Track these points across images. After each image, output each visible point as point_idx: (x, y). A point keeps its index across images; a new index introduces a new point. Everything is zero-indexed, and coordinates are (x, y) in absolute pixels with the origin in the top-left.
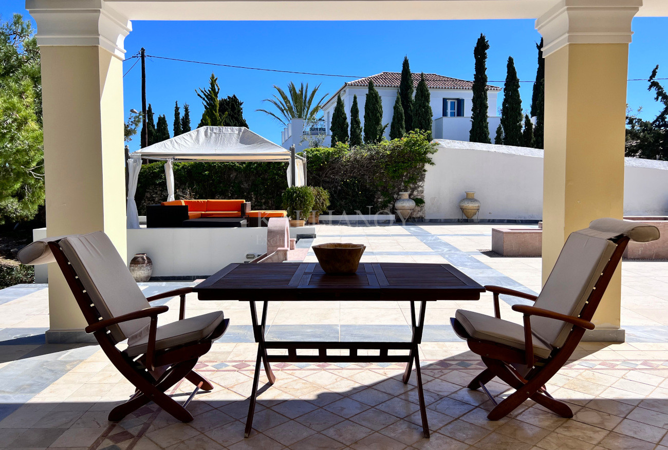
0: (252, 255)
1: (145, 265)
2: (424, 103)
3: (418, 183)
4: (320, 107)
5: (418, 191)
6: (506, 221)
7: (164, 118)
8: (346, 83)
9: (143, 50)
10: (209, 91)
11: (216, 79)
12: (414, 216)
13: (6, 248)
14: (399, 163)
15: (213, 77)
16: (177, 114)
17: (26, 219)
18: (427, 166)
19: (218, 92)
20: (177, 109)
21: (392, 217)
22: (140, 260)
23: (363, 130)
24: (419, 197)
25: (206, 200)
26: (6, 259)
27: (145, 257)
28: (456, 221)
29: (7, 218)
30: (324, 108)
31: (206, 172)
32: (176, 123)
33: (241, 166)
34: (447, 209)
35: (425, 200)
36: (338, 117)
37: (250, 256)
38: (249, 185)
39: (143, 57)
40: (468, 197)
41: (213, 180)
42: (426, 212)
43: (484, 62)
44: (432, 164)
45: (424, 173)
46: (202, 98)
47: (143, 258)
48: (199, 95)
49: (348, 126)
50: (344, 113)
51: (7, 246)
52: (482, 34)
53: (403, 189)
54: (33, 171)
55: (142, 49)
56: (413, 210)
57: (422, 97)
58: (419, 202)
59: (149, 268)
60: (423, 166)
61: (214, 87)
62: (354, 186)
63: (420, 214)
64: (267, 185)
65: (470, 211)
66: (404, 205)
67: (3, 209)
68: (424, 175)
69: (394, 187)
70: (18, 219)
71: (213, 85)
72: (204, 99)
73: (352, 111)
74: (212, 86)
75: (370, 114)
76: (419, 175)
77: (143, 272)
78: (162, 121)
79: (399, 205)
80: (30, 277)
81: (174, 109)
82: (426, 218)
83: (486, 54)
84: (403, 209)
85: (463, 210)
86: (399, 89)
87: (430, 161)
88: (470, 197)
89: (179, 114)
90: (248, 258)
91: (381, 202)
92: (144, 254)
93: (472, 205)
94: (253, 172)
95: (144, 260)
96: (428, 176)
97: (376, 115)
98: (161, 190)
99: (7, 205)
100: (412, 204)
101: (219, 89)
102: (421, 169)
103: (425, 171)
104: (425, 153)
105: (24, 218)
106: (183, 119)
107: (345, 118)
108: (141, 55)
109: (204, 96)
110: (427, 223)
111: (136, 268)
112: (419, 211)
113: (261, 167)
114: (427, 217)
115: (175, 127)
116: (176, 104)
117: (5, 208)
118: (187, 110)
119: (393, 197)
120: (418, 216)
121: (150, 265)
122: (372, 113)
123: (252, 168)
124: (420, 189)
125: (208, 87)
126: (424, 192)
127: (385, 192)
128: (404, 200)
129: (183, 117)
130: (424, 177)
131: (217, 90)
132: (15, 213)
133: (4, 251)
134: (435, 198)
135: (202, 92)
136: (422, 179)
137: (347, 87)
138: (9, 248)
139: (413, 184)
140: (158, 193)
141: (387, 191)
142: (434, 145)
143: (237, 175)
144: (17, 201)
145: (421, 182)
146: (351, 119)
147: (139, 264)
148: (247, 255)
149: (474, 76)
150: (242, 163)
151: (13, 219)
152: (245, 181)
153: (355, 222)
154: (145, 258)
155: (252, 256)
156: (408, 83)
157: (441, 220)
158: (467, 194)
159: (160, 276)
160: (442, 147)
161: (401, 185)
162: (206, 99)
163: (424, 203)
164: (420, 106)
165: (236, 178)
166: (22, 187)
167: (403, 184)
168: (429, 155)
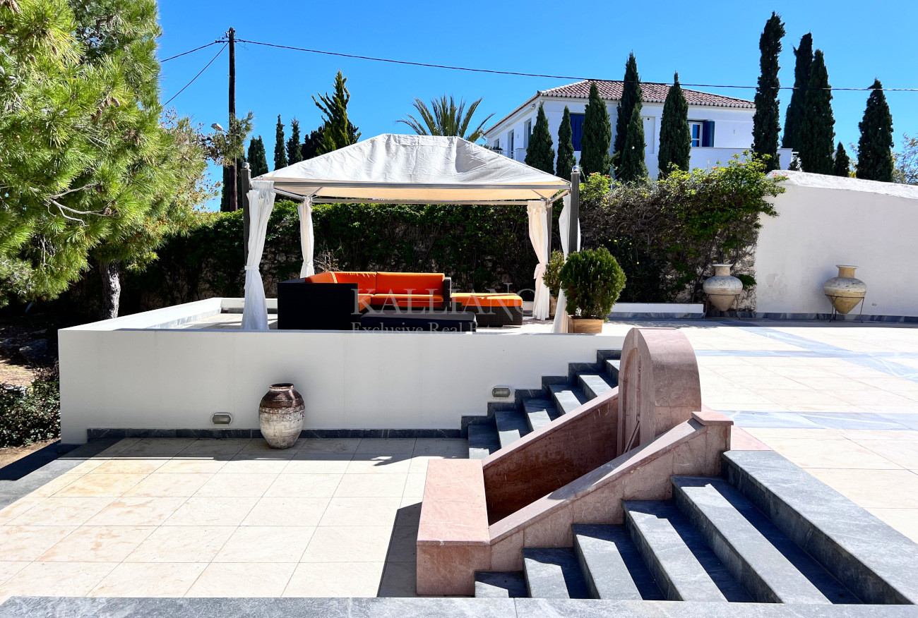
0: (503, 389)
1: (291, 410)
2: (679, 120)
3: (744, 249)
4: (481, 132)
5: (743, 262)
6: (902, 320)
7: (260, 140)
8: (538, 92)
9: (232, 31)
10: (333, 98)
11: (345, 80)
12: (735, 307)
13: (11, 345)
14: (712, 210)
15: (339, 76)
16: (280, 136)
17: (45, 298)
18: (763, 218)
19: (347, 101)
20: (280, 127)
21: (698, 308)
22: (284, 398)
23: (578, 162)
24: (745, 273)
25: (375, 273)
26: (11, 364)
27: (290, 391)
28: (813, 317)
29: (13, 297)
30: (488, 135)
31: (356, 224)
32: (279, 149)
33: (417, 214)
34: (797, 296)
35: (757, 278)
36: (540, 141)
37: (501, 392)
38: (427, 247)
39: (231, 42)
40: (843, 275)
41: (367, 237)
42: (757, 300)
43: (777, 57)
44: (774, 214)
45: (754, 230)
46: (322, 108)
47: (287, 394)
48: (317, 104)
49: (554, 156)
50: (547, 135)
51: (13, 342)
52: (774, 13)
53: (715, 259)
54: (60, 200)
55: (231, 29)
56: (737, 296)
57: (676, 111)
58: (748, 281)
59: (299, 416)
60: (755, 217)
61: (342, 92)
62: (626, 252)
63: (746, 304)
64: (463, 248)
65: (849, 300)
66: (726, 287)
67: (5, 281)
68: (756, 233)
69: (698, 253)
70: (31, 298)
71: (339, 88)
72: (325, 111)
73: (560, 133)
74: (338, 91)
75: (594, 137)
76: (748, 235)
77: (287, 424)
78: (256, 146)
79: (713, 287)
80: (51, 412)
81: (276, 127)
82: (757, 311)
83: (779, 44)
84: (723, 294)
85: (832, 298)
86: (620, 103)
87: (768, 210)
88: (849, 276)
89: (283, 135)
90: (495, 396)
91: (671, 280)
92: (288, 385)
93: (856, 290)
94: (436, 224)
95: (290, 398)
96: (762, 235)
97: (602, 138)
98: (274, 253)
99: (13, 273)
100: (737, 285)
101: (348, 96)
102: (751, 223)
103: (758, 226)
104: (761, 194)
105: (41, 297)
106: (290, 144)
107: (550, 143)
108: (228, 39)
109: (325, 106)
110: (759, 320)
111: (275, 417)
112: (743, 298)
113: (452, 215)
114: (760, 309)
115: (276, 155)
116: (279, 120)
117: (8, 279)
118: (295, 128)
119: (695, 272)
120: (742, 306)
121: (301, 409)
122: (597, 134)
123: (436, 217)
124: (748, 258)
125: (332, 93)
126: (755, 264)
127: (680, 261)
128: (723, 278)
129: (290, 140)
130: (756, 238)
131: (345, 98)
132: (25, 288)
133: (9, 350)
134: (775, 275)
135: (322, 99)
136: (752, 240)
137: (540, 97)
138: (17, 345)
139: (736, 249)
140: (269, 256)
141: (684, 260)
142: (776, 180)
143: (408, 229)
144: (30, 266)
145: (750, 247)
146: (559, 145)
147: (280, 407)
148: (495, 390)
149: (757, 80)
150: (420, 207)
151: (23, 297)
152: (421, 240)
153: (630, 316)
154: (292, 395)
155: (505, 393)
156: (635, 93)
157: (785, 314)
158: (842, 270)
159: (316, 428)
160: (792, 184)
161: (710, 250)
162: (328, 111)
163: (755, 283)
164: (673, 125)
165: (404, 233)
166: (34, 242)
167: (714, 249)
168: (768, 199)
